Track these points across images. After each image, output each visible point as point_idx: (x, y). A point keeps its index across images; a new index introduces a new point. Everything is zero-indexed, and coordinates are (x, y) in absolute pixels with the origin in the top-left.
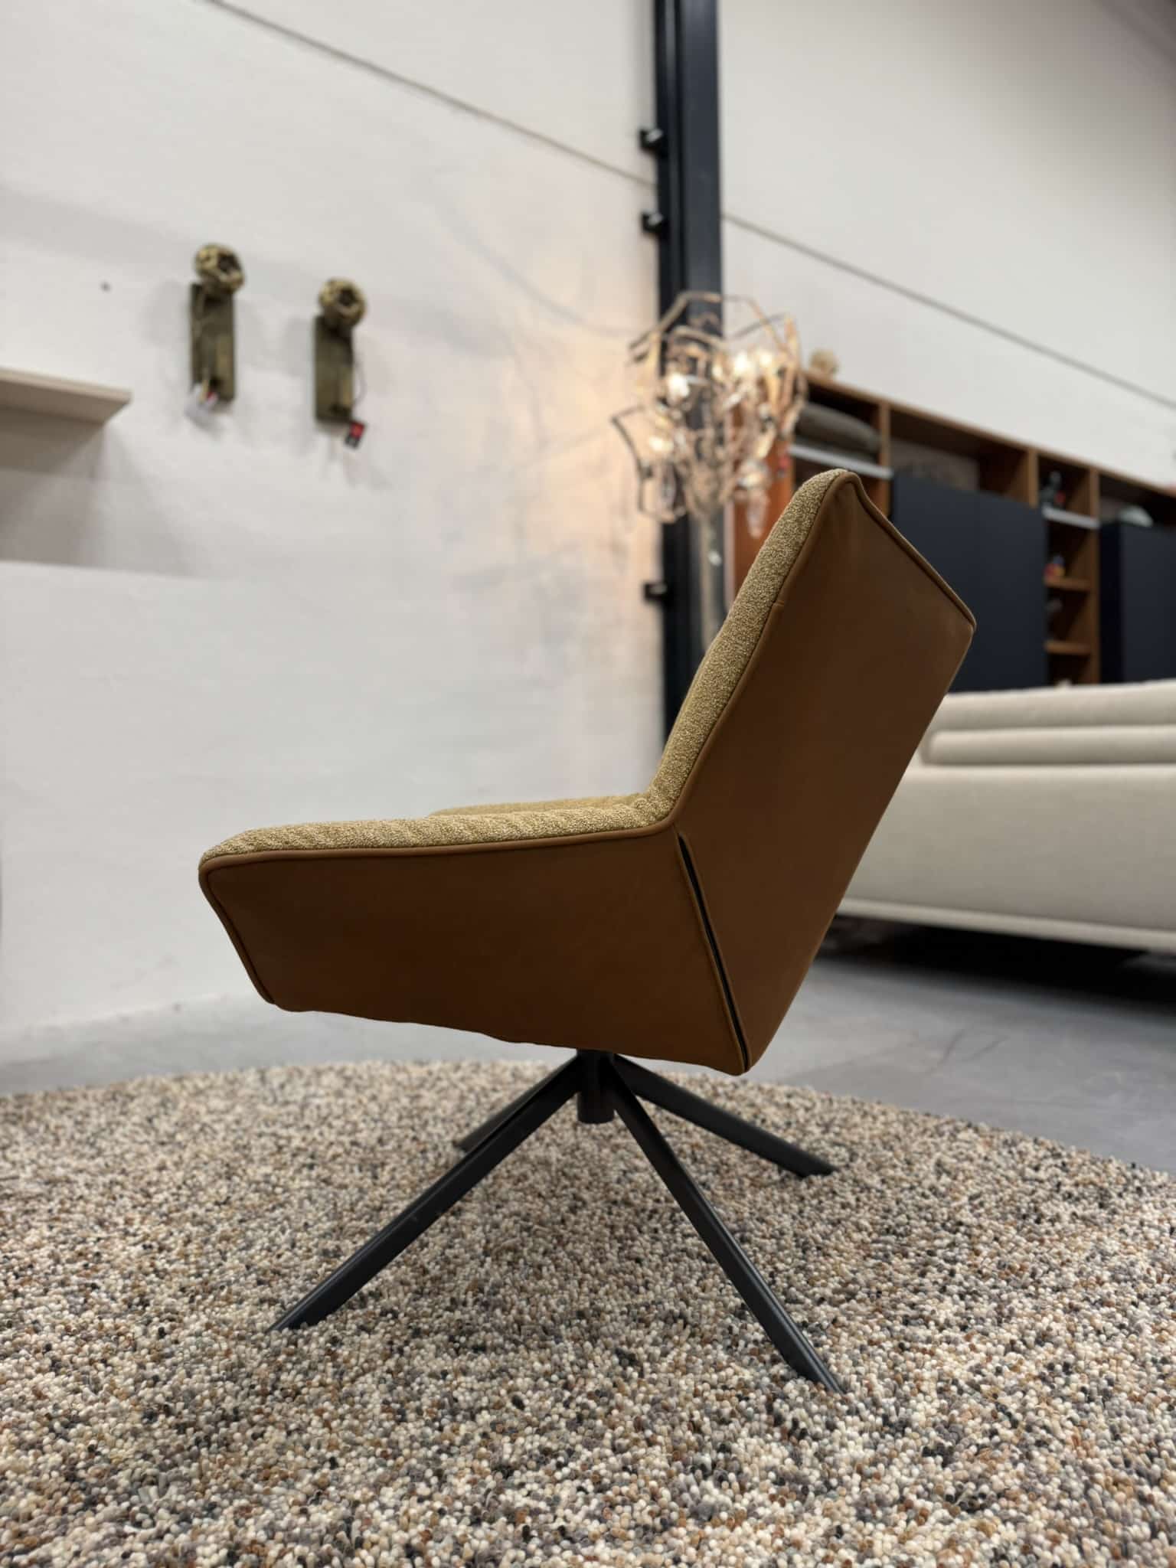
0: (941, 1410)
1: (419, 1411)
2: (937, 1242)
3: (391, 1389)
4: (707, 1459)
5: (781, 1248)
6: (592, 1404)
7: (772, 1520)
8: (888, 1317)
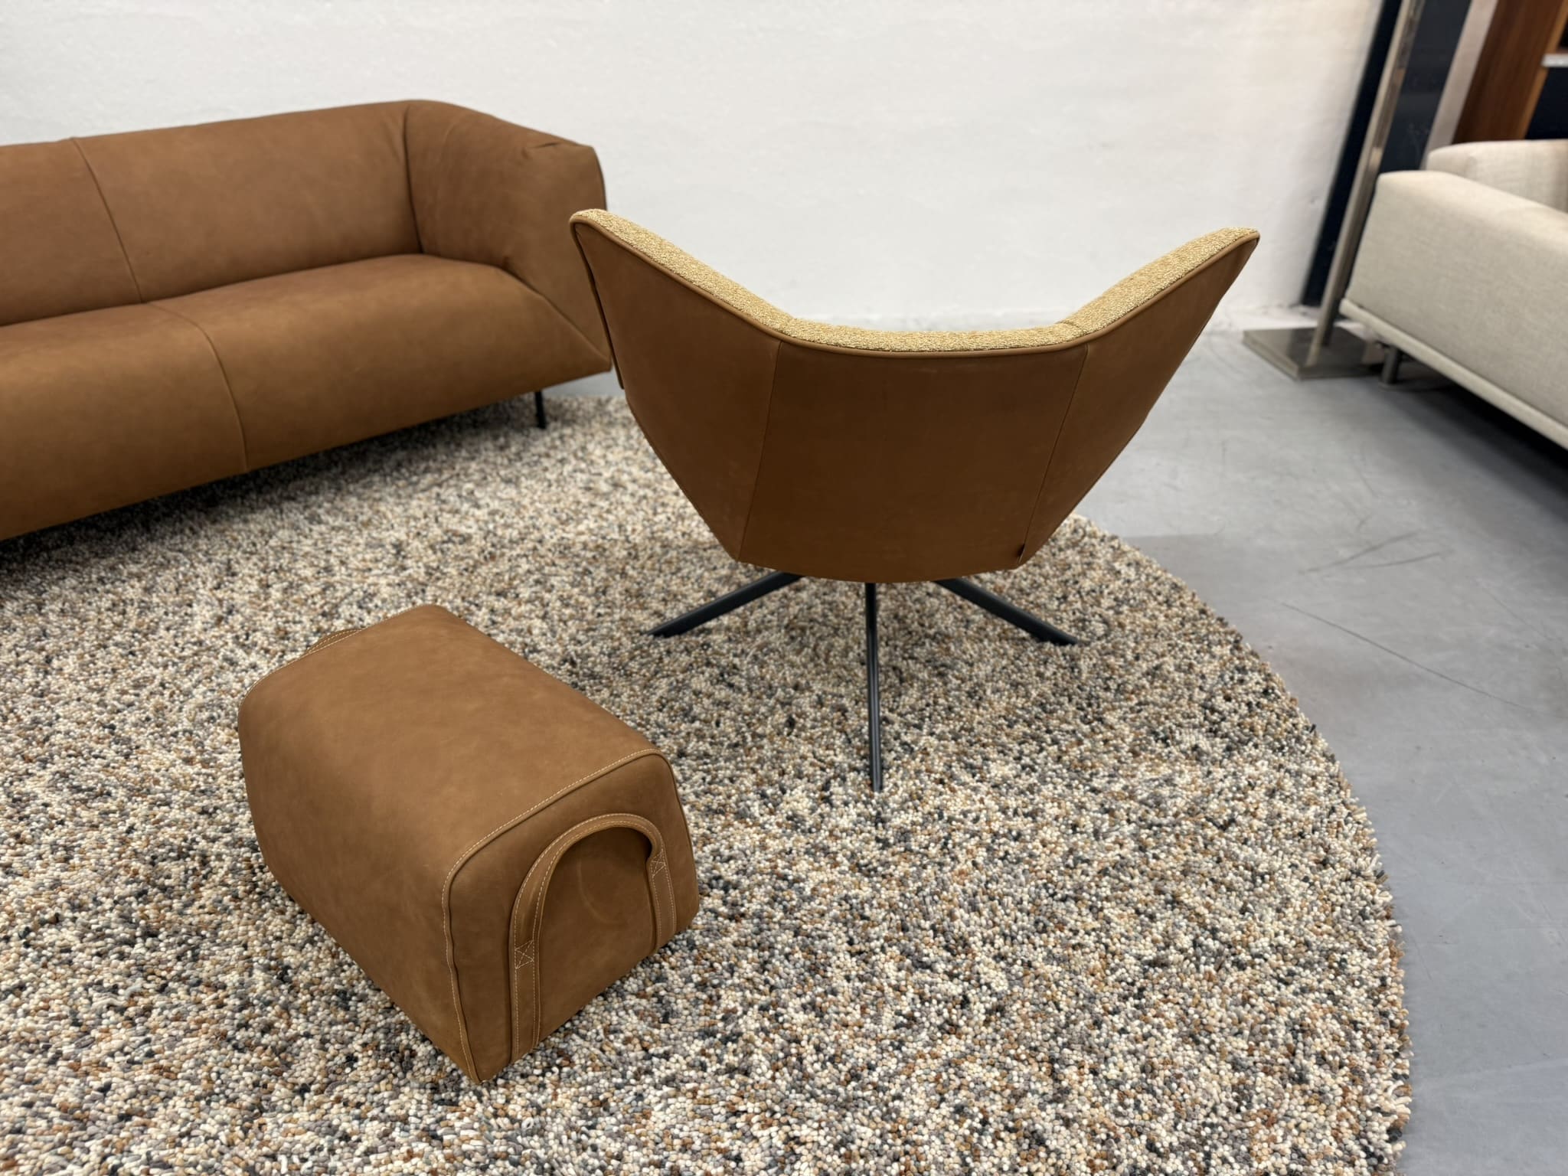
0: (913, 823)
1: (672, 708)
2: (1064, 726)
3: (669, 691)
4: (769, 791)
5: (959, 688)
6: (749, 739)
7: (767, 832)
8: (959, 760)
